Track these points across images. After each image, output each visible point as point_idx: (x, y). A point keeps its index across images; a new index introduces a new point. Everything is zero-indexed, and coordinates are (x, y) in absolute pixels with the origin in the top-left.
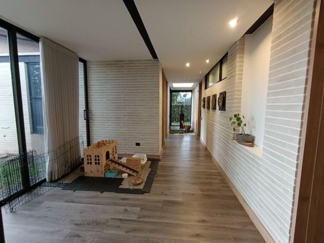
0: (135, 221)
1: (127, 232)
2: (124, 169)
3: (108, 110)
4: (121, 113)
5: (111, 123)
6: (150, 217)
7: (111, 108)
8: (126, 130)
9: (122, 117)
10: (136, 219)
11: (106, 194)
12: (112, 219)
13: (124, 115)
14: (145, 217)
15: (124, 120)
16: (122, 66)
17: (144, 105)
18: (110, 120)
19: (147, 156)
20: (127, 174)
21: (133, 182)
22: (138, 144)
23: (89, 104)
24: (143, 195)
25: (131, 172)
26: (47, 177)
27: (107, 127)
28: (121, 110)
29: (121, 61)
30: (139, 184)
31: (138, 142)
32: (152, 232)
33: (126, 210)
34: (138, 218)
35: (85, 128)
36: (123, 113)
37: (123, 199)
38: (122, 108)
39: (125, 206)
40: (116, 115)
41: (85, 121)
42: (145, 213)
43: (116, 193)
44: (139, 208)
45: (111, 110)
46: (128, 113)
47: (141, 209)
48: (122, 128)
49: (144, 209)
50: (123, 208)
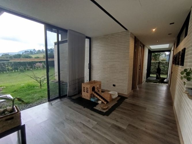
0: (90, 129)
1: (83, 133)
2: (100, 98)
3: (99, 64)
4: (106, 66)
5: (101, 71)
6: (99, 130)
7: (101, 63)
8: (108, 76)
9: (107, 68)
10: (91, 128)
11: (86, 109)
12: (81, 122)
13: (107, 67)
14: (97, 129)
15: (107, 70)
16: (108, 38)
17: (119, 61)
18: (100, 70)
19: (118, 93)
20: (101, 102)
21: (102, 107)
22: (114, 85)
23: (91, 61)
24: (103, 116)
25: (103, 101)
26: (68, 94)
27: (98, 74)
28: (106, 64)
29: (107, 35)
30: (104, 109)
31: (114, 84)
32: (94, 139)
33: (89, 121)
34: (92, 128)
35: (89, 73)
36: (107, 66)
37: (92, 115)
38: (106, 63)
39: (90, 118)
40: (103, 67)
41: (89, 69)
42: (98, 127)
43: (91, 110)
44: (96, 123)
45: (101, 64)
46: (109, 66)
47: (97, 124)
48: (106, 74)
49: (98, 124)
50: (89, 119)
